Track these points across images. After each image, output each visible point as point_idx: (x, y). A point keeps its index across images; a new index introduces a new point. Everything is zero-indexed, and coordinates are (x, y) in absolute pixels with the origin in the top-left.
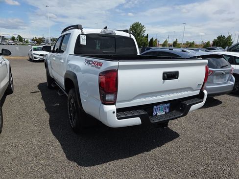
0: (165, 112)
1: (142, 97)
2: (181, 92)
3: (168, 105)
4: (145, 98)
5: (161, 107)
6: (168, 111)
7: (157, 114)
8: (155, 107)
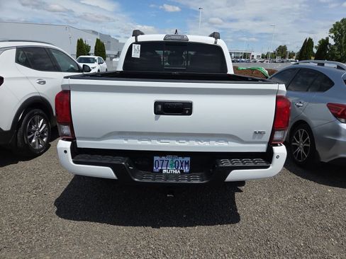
0: (182, 171)
1: (120, 138)
2: (208, 141)
3: (188, 159)
4: (126, 140)
5: (170, 160)
6: (186, 169)
7: (161, 171)
8: (156, 158)
